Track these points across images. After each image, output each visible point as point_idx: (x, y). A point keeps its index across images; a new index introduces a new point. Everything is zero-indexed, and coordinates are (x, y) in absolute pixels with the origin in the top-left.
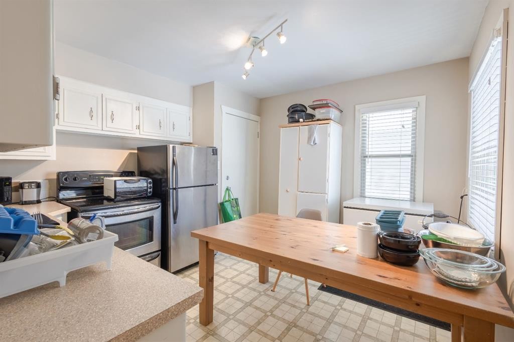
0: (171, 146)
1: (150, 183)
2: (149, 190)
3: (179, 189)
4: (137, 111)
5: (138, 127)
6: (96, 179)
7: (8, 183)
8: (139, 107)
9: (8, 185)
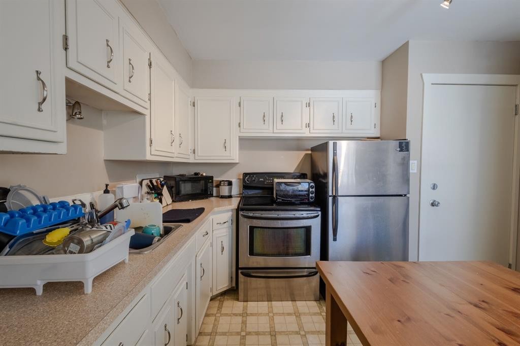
0: (331, 143)
1: (312, 187)
2: (311, 195)
3: (339, 198)
4: (308, 108)
5: (308, 125)
6: (270, 180)
7: (211, 181)
8: (309, 103)
9: (211, 182)
